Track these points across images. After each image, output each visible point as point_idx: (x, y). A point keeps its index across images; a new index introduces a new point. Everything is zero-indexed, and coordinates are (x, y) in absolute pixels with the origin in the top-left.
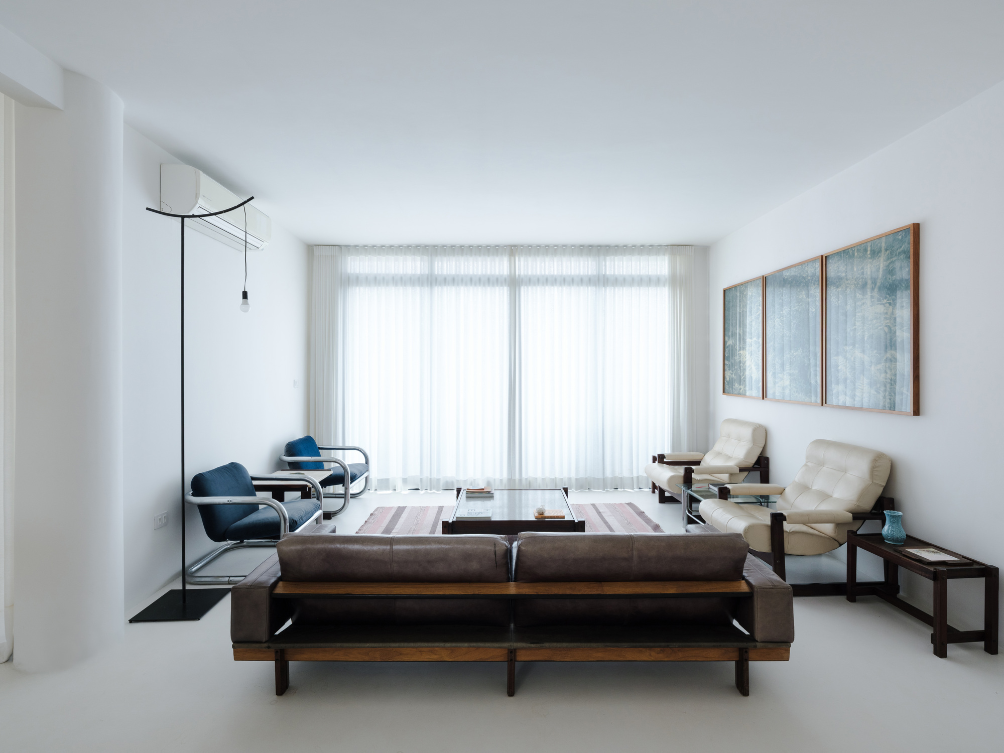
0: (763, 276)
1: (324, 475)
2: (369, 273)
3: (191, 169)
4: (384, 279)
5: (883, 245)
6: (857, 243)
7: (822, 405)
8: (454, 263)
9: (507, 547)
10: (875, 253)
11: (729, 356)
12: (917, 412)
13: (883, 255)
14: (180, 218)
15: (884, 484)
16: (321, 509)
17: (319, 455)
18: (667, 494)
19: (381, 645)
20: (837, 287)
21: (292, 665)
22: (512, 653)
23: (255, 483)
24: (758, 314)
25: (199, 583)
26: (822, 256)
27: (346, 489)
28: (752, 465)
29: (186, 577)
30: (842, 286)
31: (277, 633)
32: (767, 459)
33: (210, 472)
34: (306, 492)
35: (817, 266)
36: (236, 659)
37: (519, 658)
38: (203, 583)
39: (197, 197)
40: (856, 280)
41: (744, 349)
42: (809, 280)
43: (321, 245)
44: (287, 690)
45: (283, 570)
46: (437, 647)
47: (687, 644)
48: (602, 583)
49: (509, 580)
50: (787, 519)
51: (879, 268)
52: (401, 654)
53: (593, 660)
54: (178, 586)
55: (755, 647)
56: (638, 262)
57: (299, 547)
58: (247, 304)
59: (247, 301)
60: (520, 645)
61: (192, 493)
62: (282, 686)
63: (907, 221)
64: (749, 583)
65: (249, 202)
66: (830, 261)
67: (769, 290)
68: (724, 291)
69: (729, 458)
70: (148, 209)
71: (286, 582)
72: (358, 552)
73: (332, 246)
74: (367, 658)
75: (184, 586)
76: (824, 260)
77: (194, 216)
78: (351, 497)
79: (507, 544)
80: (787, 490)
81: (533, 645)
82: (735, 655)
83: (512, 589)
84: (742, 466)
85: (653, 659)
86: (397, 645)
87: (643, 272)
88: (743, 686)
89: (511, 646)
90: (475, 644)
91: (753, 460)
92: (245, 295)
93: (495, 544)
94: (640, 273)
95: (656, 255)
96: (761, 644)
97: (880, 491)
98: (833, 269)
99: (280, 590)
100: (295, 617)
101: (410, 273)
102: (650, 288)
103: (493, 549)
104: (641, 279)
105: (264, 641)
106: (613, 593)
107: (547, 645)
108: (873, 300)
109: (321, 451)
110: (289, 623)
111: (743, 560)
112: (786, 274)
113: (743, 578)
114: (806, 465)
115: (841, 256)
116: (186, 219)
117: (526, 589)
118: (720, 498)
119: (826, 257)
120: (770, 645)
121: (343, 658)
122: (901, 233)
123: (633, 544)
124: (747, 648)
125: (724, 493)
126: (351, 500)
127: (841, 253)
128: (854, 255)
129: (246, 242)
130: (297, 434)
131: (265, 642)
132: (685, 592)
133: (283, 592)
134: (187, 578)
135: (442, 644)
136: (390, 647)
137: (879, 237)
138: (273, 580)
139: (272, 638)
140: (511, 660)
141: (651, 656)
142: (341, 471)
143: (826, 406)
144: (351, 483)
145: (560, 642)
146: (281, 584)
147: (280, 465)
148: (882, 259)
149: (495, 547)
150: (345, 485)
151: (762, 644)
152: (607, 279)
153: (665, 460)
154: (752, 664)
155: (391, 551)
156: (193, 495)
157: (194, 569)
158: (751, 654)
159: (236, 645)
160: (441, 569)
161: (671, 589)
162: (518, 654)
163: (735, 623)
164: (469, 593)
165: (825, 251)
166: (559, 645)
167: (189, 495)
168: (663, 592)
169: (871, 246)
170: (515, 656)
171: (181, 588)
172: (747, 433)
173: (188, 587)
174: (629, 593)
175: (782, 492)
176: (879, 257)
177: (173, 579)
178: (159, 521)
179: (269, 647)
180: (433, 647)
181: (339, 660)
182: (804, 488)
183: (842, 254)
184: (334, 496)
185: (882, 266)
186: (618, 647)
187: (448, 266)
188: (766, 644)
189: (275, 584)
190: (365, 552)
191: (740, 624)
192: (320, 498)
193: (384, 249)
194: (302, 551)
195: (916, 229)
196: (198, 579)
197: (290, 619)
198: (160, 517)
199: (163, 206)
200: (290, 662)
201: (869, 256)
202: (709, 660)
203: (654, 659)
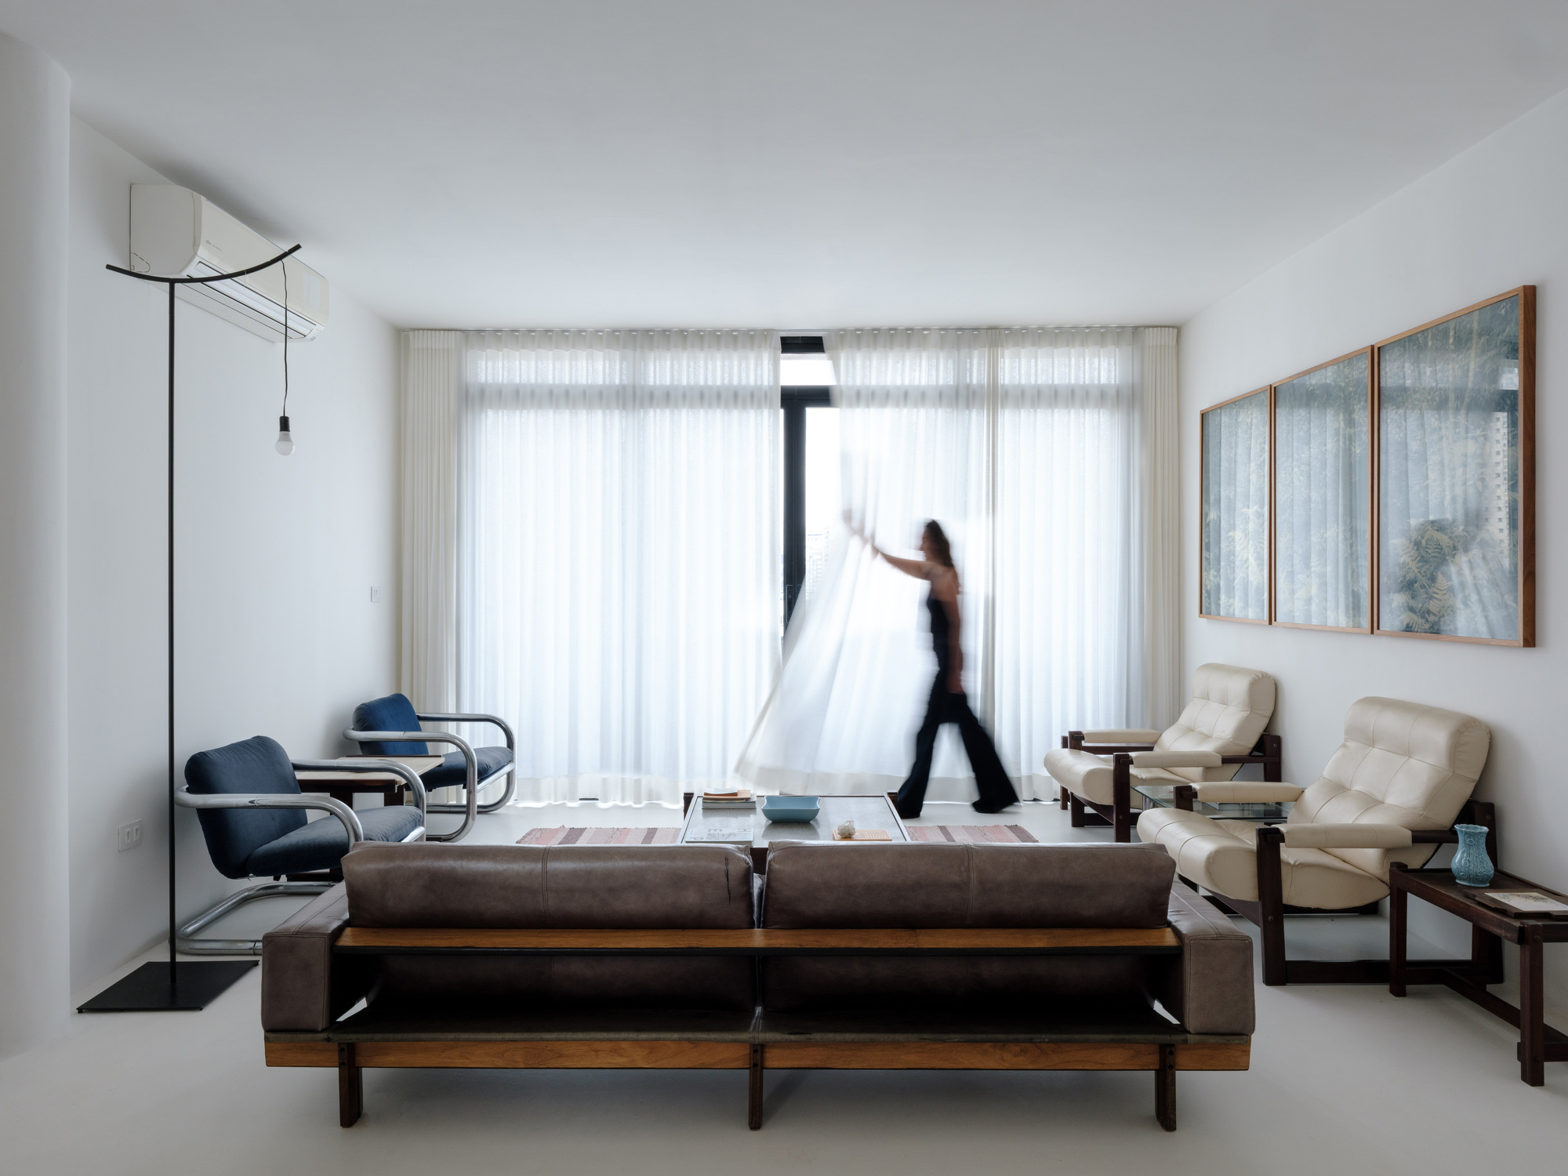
0: (1271, 386)
1: (429, 764)
2: (505, 382)
3: (184, 192)
4: (533, 393)
5: (1475, 326)
6: (1430, 323)
7: (1372, 632)
8: (668, 363)
9: (748, 864)
10: (1462, 341)
11: (1208, 544)
12: (1530, 639)
13: (1474, 346)
14: (167, 285)
15: (1477, 778)
16: (423, 825)
17: (419, 729)
18: (1088, 810)
19: (526, 1036)
20: (1398, 407)
21: (370, 1076)
22: (758, 1051)
23: (301, 775)
24: (1261, 459)
25: (201, 952)
26: (1373, 347)
27: (471, 794)
28: (1247, 752)
29: (177, 941)
30: (1407, 404)
31: (342, 1019)
32: (1278, 740)
33: (218, 751)
34: (393, 794)
35: (1364, 366)
36: (270, 1063)
37: (769, 1063)
38: (207, 952)
39: (195, 244)
40: (1430, 393)
41: (1233, 527)
42: (1351, 392)
43: (423, 330)
44: (359, 1119)
45: (352, 907)
46: (625, 1040)
47: (1065, 1036)
48: (918, 930)
49: (751, 925)
50: (1286, 840)
51: (1468, 370)
52: (561, 1056)
53: (901, 1067)
54: (162, 956)
55: (1186, 1041)
56: (1033, 361)
57: (382, 865)
58: (287, 439)
59: (288, 435)
60: (770, 1036)
61: (187, 789)
62: (351, 1112)
63: (1513, 281)
64: (1177, 932)
65: (294, 254)
66: (1386, 357)
67: (1282, 414)
68: (1203, 416)
69: (1206, 737)
70: (109, 267)
71: (357, 929)
72: (486, 874)
73: (444, 330)
74: (500, 1063)
75: (173, 957)
76: (1376, 355)
77: (191, 280)
78: (478, 813)
79: (748, 859)
80: (1308, 794)
81: (792, 1037)
82: (1154, 1059)
83: (758, 939)
84: (1229, 753)
85: (1006, 1065)
86: (554, 1036)
87: (1042, 380)
88: (1166, 1116)
89: (754, 1037)
90: (690, 1035)
91: (1251, 741)
92: (284, 424)
93: (726, 859)
94: (1036, 381)
95: (1068, 346)
96: (1196, 1036)
97: (1466, 791)
98: (1395, 372)
99: (347, 940)
100: (372, 995)
101: (584, 382)
102: (1056, 410)
103: (723, 867)
104: (1039, 393)
105: (320, 1029)
106: (936, 946)
107: (817, 1036)
108: (1457, 430)
109: (421, 723)
110: (362, 1004)
111: (1167, 889)
112: (1314, 380)
113: (1169, 924)
114: (1344, 746)
115: (1404, 347)
116: (177, 285)
117: (784, 940)
118: (1178, 806)
119: (1379, 348)
120: (1211, 1039)
121: (458, 1062)
122: (1504, 304)
123: (969, 860)
124: (1173, 1045)
125: (1185, 798)
126: (478, 817)
127: (1405, 342)
128: (1426, 344)
129: (286, 326)
130: (377, 689)
131: (322, 1031)
132: (1063, 945)
133: (354, 944)
134: (179, 944)
135: (633, 1035)
136: (542, 1040)
137: (1469, 312)
138: (335, 925)
139: (333, 1026)
140: (755, 1065)
141: (1003, 1060)
142: (461, 760)
143: (1378, 635)
144: (479, 782)
145: (841, 1032)
146: (348, 931)
147: (345, 746)
148: (1473, 353)
149: (727, 864)
150: (468, 785)
151: (1198, 1037)
152: (974, 393)
153: (1084, 744)
154: (1180, 1075)
155: (545, 872)
156: (189, 791)
157: (190, 929)
158: (1181, 1058)
159: (271, 1035)
160: (631, 904)
161: (1038, 940)
162: (768, 1055)
163: (1158, 1007)
164: (682, 946)
165: (1377, 337)
166: (839, 1037)
167: (182, 791)
168: (1024, 946)
169: (1455, 328)
170: (762, 1058)
171: (168, 960)
172: (1239, 687)
173: (180, 958)
174: (964, 947)
175: (1297, 797)
176: (1469, 349)
177: (153, 943)
178: (126, 837)
179: (328, 1040)
180: (618, 1040)
181: (451, 1066)
182: (1338, 789)
183: (1407, 343)
184: (448, 809)
185: (1472, 366)
186: (944, 1041)
187: (658, 369)
188: (1205, 1037)
189: (339, 931)
190: (499, 873)
191: (1165, 1007)
192: (421, 805)
193: (533, 337)
194: (388, 872)
195: (1530, 296)
196: (198, 946)
197: (365, 999)
198: (129, 829)
199: (136, 261)
200: (364, 1070)
201: (1452, 347)
202: (1106, 1067)
203: (1009, 1067)
